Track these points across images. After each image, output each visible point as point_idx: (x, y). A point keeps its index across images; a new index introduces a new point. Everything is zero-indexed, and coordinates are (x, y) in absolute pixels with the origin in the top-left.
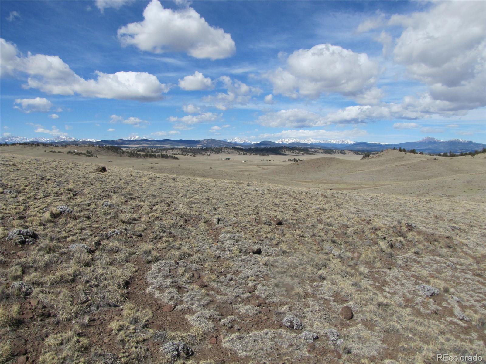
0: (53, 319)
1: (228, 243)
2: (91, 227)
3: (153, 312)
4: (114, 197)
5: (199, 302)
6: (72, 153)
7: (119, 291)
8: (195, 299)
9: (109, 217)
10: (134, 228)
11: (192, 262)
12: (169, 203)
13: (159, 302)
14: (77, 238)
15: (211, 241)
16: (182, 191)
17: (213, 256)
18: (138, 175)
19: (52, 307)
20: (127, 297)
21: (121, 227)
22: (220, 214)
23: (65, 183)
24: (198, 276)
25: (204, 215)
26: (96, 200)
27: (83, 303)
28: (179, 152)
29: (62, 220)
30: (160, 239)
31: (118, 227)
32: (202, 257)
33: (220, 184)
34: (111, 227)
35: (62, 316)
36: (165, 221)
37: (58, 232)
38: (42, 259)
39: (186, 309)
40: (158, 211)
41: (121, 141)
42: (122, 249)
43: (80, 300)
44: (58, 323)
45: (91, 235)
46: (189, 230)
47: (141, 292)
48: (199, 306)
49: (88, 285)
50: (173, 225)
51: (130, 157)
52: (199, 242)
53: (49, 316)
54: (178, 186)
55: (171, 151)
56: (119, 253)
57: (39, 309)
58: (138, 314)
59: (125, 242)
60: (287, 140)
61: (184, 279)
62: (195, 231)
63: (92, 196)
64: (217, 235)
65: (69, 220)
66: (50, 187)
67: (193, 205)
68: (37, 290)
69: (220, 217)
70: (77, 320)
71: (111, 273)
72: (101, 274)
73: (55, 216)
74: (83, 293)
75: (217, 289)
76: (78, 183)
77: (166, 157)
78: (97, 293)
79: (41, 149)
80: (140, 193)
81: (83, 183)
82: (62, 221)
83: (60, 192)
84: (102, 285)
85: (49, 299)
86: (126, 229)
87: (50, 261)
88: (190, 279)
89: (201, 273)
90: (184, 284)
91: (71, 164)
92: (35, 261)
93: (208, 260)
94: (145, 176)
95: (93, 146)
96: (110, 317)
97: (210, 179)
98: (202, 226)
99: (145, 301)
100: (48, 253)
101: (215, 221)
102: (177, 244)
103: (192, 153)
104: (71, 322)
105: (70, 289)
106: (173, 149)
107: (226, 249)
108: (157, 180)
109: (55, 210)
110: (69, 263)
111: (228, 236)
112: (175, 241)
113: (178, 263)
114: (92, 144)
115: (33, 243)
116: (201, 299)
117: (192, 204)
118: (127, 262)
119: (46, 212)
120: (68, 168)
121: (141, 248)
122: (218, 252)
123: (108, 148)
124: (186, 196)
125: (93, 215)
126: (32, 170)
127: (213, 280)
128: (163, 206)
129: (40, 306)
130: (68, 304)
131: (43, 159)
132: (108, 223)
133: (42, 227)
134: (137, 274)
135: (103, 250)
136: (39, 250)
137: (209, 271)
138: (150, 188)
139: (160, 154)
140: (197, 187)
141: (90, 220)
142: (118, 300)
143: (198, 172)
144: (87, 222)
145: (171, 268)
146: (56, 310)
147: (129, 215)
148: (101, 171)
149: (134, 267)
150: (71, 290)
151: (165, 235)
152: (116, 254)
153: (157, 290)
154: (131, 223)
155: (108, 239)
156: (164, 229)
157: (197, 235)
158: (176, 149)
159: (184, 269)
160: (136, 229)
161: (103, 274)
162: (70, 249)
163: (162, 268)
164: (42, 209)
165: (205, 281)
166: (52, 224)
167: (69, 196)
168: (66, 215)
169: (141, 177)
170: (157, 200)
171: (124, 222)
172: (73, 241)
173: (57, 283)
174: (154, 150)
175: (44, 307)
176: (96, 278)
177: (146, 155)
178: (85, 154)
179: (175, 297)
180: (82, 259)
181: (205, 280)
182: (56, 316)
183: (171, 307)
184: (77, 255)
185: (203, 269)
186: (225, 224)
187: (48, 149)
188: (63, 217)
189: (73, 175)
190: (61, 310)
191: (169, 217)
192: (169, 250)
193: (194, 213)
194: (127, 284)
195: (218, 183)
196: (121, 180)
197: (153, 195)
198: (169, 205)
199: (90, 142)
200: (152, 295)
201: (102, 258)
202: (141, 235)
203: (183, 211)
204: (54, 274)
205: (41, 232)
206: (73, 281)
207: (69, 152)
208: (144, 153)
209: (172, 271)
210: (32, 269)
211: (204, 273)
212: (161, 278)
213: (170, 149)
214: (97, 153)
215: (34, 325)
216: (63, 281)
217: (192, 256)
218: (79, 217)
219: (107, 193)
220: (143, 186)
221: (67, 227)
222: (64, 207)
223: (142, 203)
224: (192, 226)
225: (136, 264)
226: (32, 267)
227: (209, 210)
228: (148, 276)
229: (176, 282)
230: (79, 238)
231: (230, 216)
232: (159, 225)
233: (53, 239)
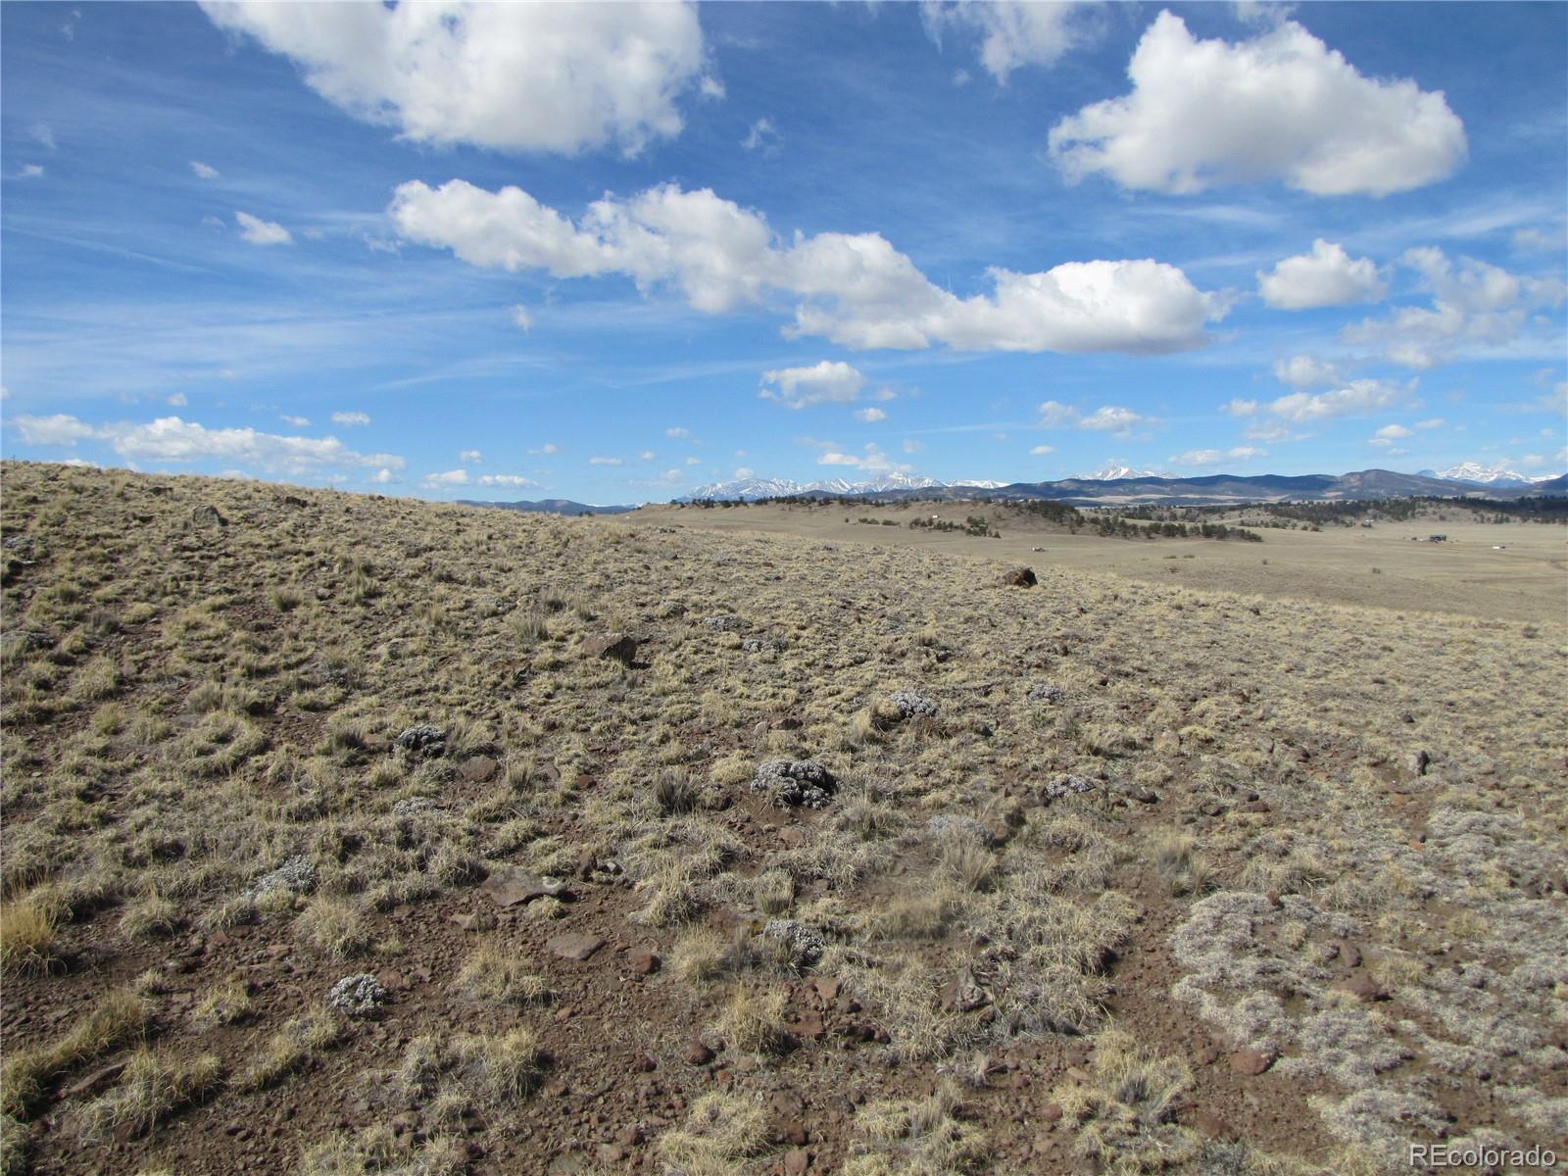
0: (880, 1050)
1: (1462, 847)
2: (993, 762)
3: (1195, 1069)
4: (1062, 668)
5: (1361, 1054)
6: (924, 525)
7: (1084, 983)
8: (1345, 1041)
9: (1049, 732)
10: (1129, 774)
11: (1331, 905)
12: (1245, 692)
13: (1216, 1036)
14: (953, 796)
15: (1397, 832)
16: (1288, 651)
17: (1407, 890)
18: (1136, 597)
19: (877, 1010)
20: (1109, 1006)
21: (1088, 769)
22: (1427, 739)
23: (913, 620)
24: (1355, 957)
25: (1370, 740)
26: (1008, 678)
27: (969, 1009)
28: (1267, 517)
29: (906, 737)
30: (1217, 814)
31: (1080, 768)
32: (1367, 888)
33: (1419, 628)
34: (1057, 766)
35: (906, 1043)
36: (1233, 754)
37: (896, 775)
38: (850, 856)
39: (1312, 1073)
40: (1211, 720)
41: (1073, 487)
42: (1092, 842)
43: (959, 999)
44: (894, 1063)
45: (994, 790)
46: (1318, 788)
47: (1154, 993)
48: (1360, 1069)
49: (984, 952)
50: (1261, 770)
51: (1101, 535)
52: (1356, 835)
53: (869, 1036)
54: (1272, 635)
55: (1237, 513)
56: (1082, 853)
57: (842, 1012)
58: (1147, 1070)
59: (1104, 818)
61: (1303, 963)
62: (1339, 793)
63: (995, 663)
64: (1420, 813)
65: (926, 737)
66: (869, 634)
67: (1329, 703)
68: (833, 951)
69: (1428, 748)
70: (951, 1063)
71: (1059, 921)
72: (1025, 919)
73: (885, 723)
74: (971, 979)
75: (1427, 1013)
76: (952, 621)
77: (1221, 533)
78: (1011, 982)
79: (835, 514)
80: (1147, 657)
81: (967, 621)
82: (906, 739)
83: (898, 650)
84: (1027, 956)
85: (869, 983)
86: (1103, 777)
87: (872, 863)
88: (1326, 965)
89: (1364, 947)
90: (1304, 980)
91: (926, 560)
92: (827, 861)
93: (1390, 903)
94: (1160, 598)
95: (988, 501)
96: (1054, 1066)
97: (1383, 611)
98: (1365, 778)
99: (1168, 1027)
100: (867, 837)
101: (1412, 762)
102: (1276, 836)
103: (1310, 519)
104: (933, 1068)
105: (931, 958)
106: (1244, 506)
107: (1457, 868)
108: (1200, 612)
109: (887, 706)
110: (927, 876)
111: (1463, 819)
112: (1268, 825)
113: (1281, 906)
114: (984, 497)
115: (824, 805)
116: (1368, 1044)
117: (1324, 697)
118: (1107, 885)
119: (860, 707)
120: (919, 573)
121: (1153, 844)
122: (1426, 874)
123: (1033, 508)
124: (1303, 670)
125: (998, 724)
126: (817, 580)
127: (1411, 979)
128: (1226, 704)
129: (843, 1004)
130: (923, 1009)
131: (846, 546)
132: (1048, 754)
133: (848, 757)
134: (1140, 928)
135: (1032, 841)
136: (841, 828)
137: (1396, 943)
138: (1180, 642)
139: (1200, 525)
140: (1338, 638)
141: (991, 740)
142: (1077, 1011)
143: (1329, 584)
144: (982, 747)
145: (1258, 919)
146: (890, 1022)
147: (1115, 728)
148: (1019, 583)
149: (1132, 906)
150: (932, 963)
151: (1233, 801)
152: (1071, 856)
153: (1209, 992)
154: (1120, 756)
155: (1047, 804)
156: (1229, 781)
157: (1348, 808)
158: (1254, 507)
159: (1303, 926)
160: (1137, 777)
161: (1031, 921)
162: (930, 832)
163: (1226, 918)
164: (849, 700)
165: (1379, 977)
166: (877, 749)
167: (925, 661)
168: (919, 723)
169: (1146, 603)
170: (1205, 680)
171: (1096, 752)
172: (941, 806)
173: (892, 936)
174: (1180, 512)
175: (856, 1008)
176: (1010, 932)
177: (1156, 529)
178: (963, 528)
179: (1274, 1025)
180: (968, 865)
181: (1381, 976)
182: (889, 1041)
183: (1258, 1060)
184: (951, 852)
185: (1370, 935)
186: (1450, 774)
187: (856, 514)
188: (908, 728)
189: (934, 597)
190: (902, 1024)
191: (1247, 741)
192: (1250, 855)
193: (1334, 730)
194: (1108, 962)
195: (1412, 625)
196: (1082, 611)
197: (1189, 665)
198: (1246, 699)
199: (976, 488)
200: (1190, 1009)
201: (1029, 870)
202: (1153, 799)
203: (1293, 723)
204: (884, 905)
205: (846, 771)
206: (940, 933)
207: (916, 523)
208: (1146, 523)
209: (1259, 929)
210: (821, 885)
211: (1375, 949)
212: (1223, 953)
213: (1232, 509)
214: (1000, 524)
215: (827, 1059)
216: (908, 931)
217: (1330, 882)
218: (957, 730)
219: (1043, 654)
220: (1156, 633)
221: (920, 759)
222: (912, 697)
223: (1154, 691)
224: (1329, 777)
225: (1139, 896)
226: (820, 877)
227: (1386, 722)
228: (1180, 940)
229: (1274, 972)
230: (958, 796)
231: (1468, 748)
232: (1215, 767)
233: (881, 794)
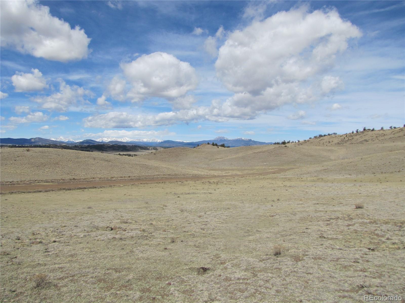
60: (106, 139)
